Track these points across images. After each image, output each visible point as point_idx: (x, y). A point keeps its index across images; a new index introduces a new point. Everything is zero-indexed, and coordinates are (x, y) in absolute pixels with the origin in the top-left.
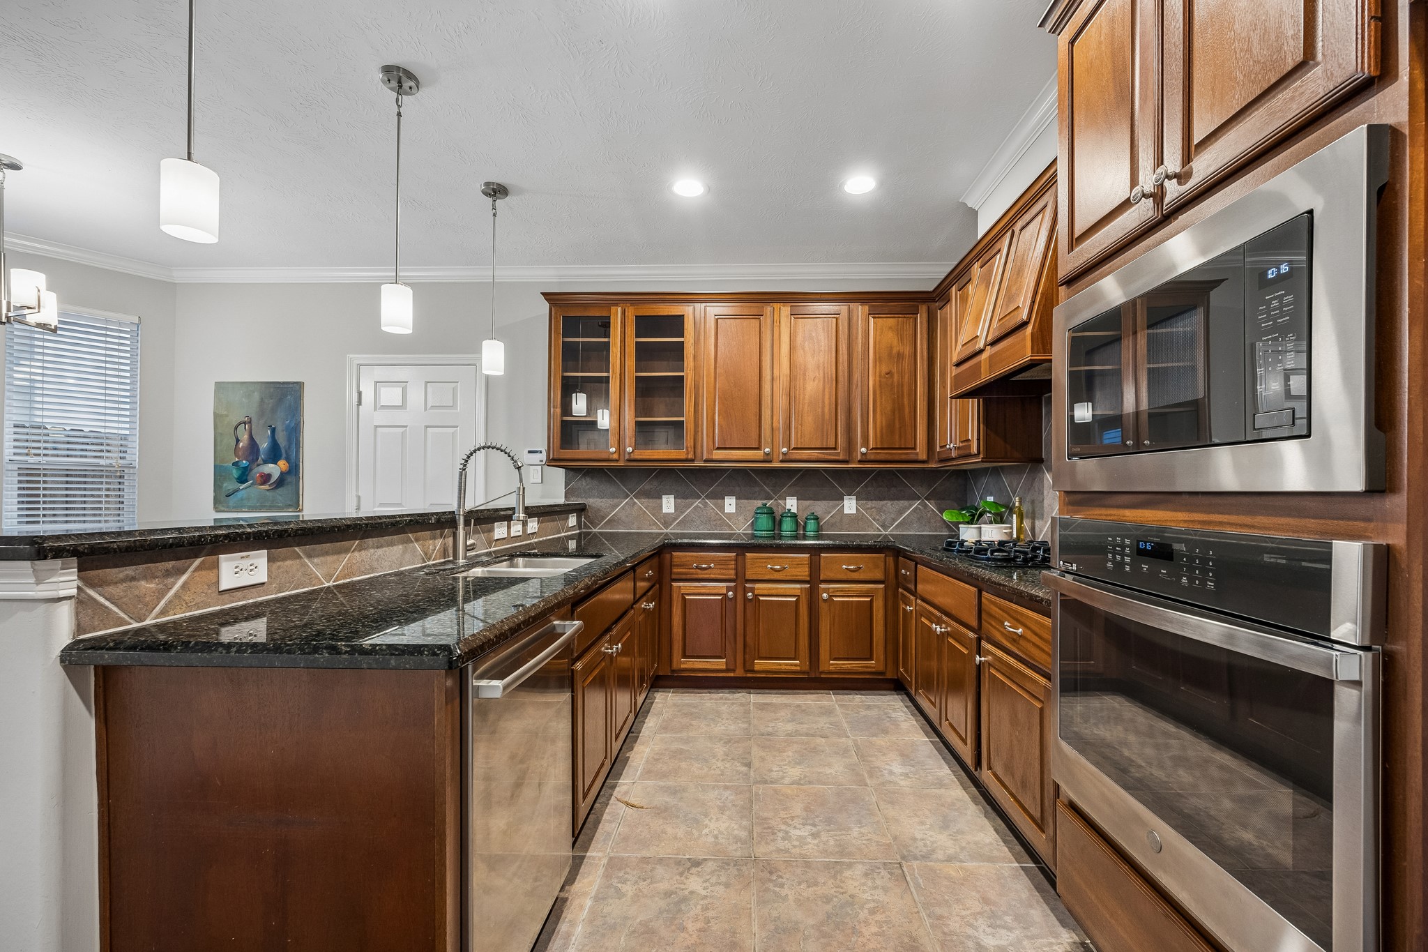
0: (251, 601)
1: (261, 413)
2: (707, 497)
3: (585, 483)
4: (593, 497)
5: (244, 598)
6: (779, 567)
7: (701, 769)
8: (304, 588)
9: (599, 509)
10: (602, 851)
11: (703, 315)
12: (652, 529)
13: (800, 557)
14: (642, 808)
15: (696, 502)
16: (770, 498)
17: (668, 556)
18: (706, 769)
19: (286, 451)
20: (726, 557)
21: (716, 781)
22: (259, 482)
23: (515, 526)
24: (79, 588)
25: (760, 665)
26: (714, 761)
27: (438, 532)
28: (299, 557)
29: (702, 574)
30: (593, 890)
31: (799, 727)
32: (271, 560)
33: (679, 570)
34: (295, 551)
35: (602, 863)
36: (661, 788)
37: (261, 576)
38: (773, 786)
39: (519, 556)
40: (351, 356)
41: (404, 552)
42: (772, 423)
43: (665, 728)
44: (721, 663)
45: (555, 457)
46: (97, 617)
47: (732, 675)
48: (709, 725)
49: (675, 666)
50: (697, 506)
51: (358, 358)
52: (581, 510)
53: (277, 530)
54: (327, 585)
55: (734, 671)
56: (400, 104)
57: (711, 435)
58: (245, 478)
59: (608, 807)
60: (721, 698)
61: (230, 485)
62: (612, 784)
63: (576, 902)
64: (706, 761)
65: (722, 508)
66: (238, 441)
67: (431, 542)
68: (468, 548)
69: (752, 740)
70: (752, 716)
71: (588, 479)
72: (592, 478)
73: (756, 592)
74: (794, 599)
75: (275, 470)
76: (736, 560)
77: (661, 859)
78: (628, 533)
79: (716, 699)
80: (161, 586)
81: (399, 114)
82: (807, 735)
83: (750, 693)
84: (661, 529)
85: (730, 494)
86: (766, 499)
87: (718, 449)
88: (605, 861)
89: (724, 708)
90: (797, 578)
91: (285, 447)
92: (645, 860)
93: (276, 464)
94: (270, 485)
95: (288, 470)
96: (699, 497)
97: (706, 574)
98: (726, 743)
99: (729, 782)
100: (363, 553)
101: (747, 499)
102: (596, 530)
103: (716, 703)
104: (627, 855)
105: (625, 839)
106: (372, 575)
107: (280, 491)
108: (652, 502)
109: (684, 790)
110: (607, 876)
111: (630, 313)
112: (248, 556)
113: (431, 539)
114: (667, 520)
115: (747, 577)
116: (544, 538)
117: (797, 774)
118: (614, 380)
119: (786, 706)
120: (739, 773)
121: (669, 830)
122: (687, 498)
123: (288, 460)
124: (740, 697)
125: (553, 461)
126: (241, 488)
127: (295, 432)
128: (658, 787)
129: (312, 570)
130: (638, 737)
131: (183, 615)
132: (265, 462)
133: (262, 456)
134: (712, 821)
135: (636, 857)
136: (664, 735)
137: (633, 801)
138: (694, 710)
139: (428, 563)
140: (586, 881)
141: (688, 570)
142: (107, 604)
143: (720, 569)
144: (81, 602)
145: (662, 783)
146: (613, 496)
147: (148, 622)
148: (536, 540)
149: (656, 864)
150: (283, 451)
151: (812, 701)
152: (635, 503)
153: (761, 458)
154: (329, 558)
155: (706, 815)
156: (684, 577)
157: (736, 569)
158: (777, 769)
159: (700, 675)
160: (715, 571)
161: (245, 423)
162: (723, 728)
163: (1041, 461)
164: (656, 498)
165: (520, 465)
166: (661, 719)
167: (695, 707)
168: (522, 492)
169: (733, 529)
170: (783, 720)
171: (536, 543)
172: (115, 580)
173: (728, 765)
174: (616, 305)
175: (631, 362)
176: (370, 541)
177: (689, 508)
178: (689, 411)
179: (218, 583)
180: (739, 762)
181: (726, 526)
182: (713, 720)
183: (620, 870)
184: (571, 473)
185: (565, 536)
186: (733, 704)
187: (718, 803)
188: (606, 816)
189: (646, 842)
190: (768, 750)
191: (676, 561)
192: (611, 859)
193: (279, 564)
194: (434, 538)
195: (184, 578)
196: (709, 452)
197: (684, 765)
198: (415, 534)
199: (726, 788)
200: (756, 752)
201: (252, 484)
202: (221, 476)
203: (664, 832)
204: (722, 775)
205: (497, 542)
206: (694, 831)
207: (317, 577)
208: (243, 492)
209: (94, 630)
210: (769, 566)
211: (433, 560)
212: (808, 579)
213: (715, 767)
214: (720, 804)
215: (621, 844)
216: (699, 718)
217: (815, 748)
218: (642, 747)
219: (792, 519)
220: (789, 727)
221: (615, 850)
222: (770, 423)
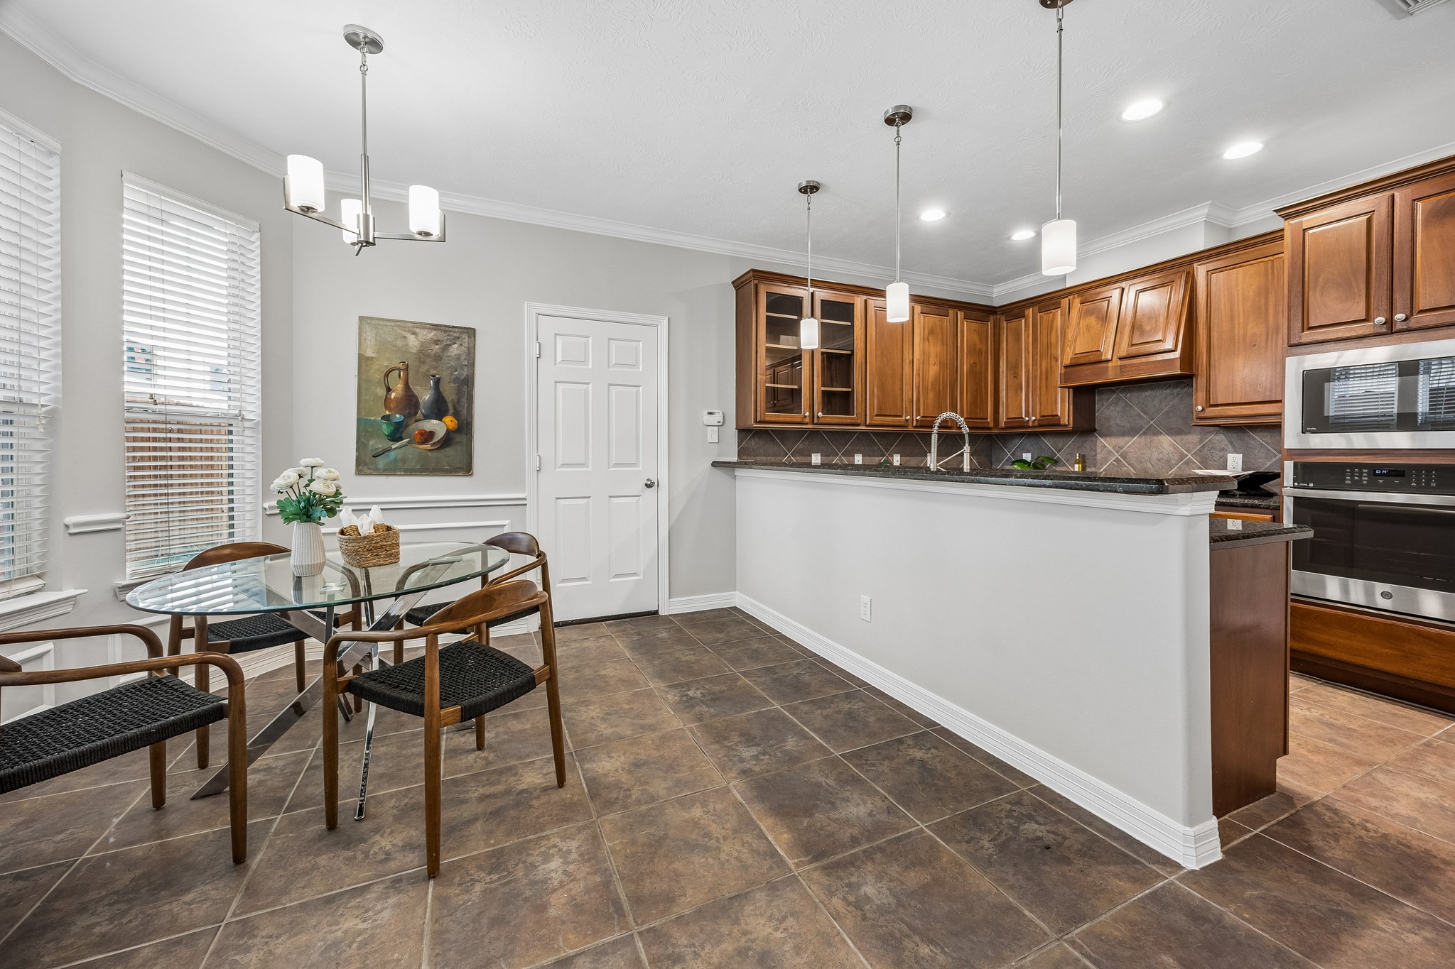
1: (421, 360)
19: (454, 406)
22: (418, 440)
40: (527, 304)
42: (910, 397)
45: (761, 419)
51: (537, 307)
57: (872, 404)
58: (398, 435)
61: (376, 444)
66: (389, 390)
75: (439, 427)
87: (877, 415)
91: (452, 401)
93: (441, 420)
94: (432, 445)
95: (456, 427)
107: (449, 451)
123: (456, 415)
125: (761, 424)
126: (393, 447)
127: (466, 385)
132: (426, 417)
133: (422, 410)
146: (775, 454)
150: (450, 406)
161: (399, 370)
163: (1095, 430)
178: (857, 384)
184: (743, 434)
196: (871, 418)
201: (409, 442)
202: (367, 431)
208: (396, 452)
222: (908, 396)
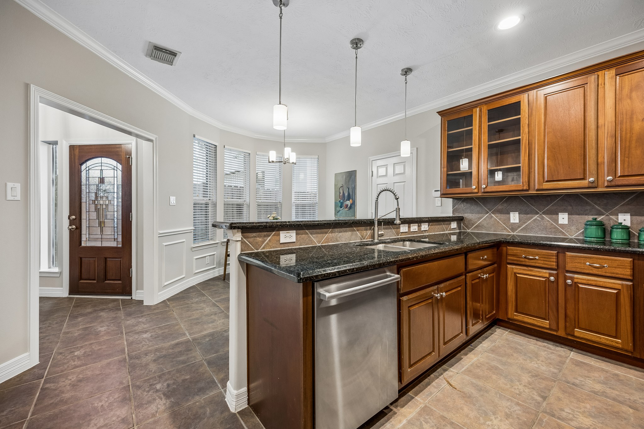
0: (290, 248)
1: (346, 183)
2: (544, 213)
3: (462, 206)
4: (468, 213)
5: (288, 246)
6: (598, 265)
7: (506, 384)
8: (309, 245)
9: (471, 220)
10: (423, 400)
11: (535, 97)
12: (503, 232)
13: (620, 260)
14: (456, 389)
15: (535, 216)
16: (601, 214)
17: (504, 248)
18: (508, 386)
19: (352, 196)
20: (550, 253)
21: (512, 396)
22: (345, 207)
23: (413, 227)
24: (242, 238)
25: (578, 332)
26: (518, 383)
27: (369, 227)
28: (308, 234)
29: (529, 262)
30: (410, 417)
31: (608, 391)
32: (297, 234)
33: (512, 258)
34: (306, 232)
35: (421, 406)
36: (472, 384)
37: (294, 239)
38: (559, 421)
39: (407, 241)
40: (370, 158)
41: (352, 235)
42: (597, 159)
43: (493, 351)
44: (546, 323)
45: (444, 193)
46: (246, 247)
47: (555, 333)
48: (526, 360)
49: (510, 316)
50: (536, 219)
51: (372, 158)
52: (460, 220)
53: (297, 224)
54: (318, 245)
55: (557, 331)
56: (357, 53)
57: (541, 173)
58: (342, 206)
59: (438, 379)
60: (545, 346)
61: (338, 208)
62: (445, 368)
63: (399, 418)
64: (512, 381)
65: (557, 221)
66: (340, 193)
67: (365, 231)
68: (380, 236)
69: (557, 382)
70: (565, 366)
71: (465, 204)
72: (467, 203)
73: (576, 280)
74: (615, 292)
76: (557, 256)
77: (453, 423)
78: (488, 233)
79: (540, 346)
80: (263, 240)
81: (356, 58)
82: (614, 399)
83: (572, 351)
84: (509, 232)
85: (564, 211)
86: (596, 215)
87: (547, 181)
88: (423, 406)
89: (543, 353)
90: (617, 276)
92: (443, 418)
93: (349, 201)
94: (348, 208)
95: (352, 203)
96: (537, 213)
97: (533, 263)
98: (533, 376)
99: (523, 401)
100: (333, 234)
101: (579, 215)
102: (469, 231)
103: (538, 348)
104: (435, 409)
105: (438, 400)
106: (337, 243)
107: (351, 210)
108: (503, 216)
109: (487, 391)
110: (420, 414)
111: (484, 110)
112: (289, 232)
113: (365, 230)
114: (514, 227)
115: (567, 269)
116: (433, 233)
117: (587, 423)
118: (475, 148)
119: (603, 370)
120: (533, 399)
121: (466, 409)
122: (528, 214)
123: (352, 199)
124: (562, 351)
125: (444, 195)
126: (341, 210)
127: (354, 188)
128: (471, 382)
129: (312, 239)
130: (474, 349)
131: (269, 250)
132: (347, 200)
133: (346, 198)
134: (497, 419)
135: (439, 413)
136: (490, 355)
137: (452, 383)
138: (519, 347)
139: (363, 240)
140: (409, 410)
141: (519, 259)
142: (249, 243)
143: (543, 260)
144: (243, 242)
145: (474, 381)
146: (479, 213)
147: (259, 250)
148: (427, 234)
149: (449, 424)
151: (635, 376)
152: (492, 217)
153: (587, 185)
154: (319, 235)
155: (494, 413)
156: (515, 262)
157: (558, 262)
158: (569, 411)
159: (528, 326)
160: (539, 262)
161: (342, 187)
162: (536, 365)
164: (506, 214)
165: (397, 198)
166: (493, 344)
167: (521, 345)
168: (398, 210)
169: (566, 235)
170: (594, 380)
171: (427, 235)
172: (251, 237)
173: (527, 390)
174: (476, 107)
175: (485, 137)
176: (336, 230)
177: (530, 220)
178: (524, 160)
179: (279, 240)
180: (537, 392)
181: (560, 233)
182: (530, 358)
183: (428, 415)
184: (456, 201)
185: (449, 233)
186: (552, 353)
187: (507, 410)
188: (434, 383)
189: (449, 409)
190: (567, 395)
191: (510, 252)
192: (426, 406)
193: (300, 236)
194: (367, 230)
195: (269, 238)
196: (539, 184)
197: (494, 377)
198: (357, 228)
199: (518, 404)
200: (555, 391)
202: (336, 205)
203: (462, 409)
204: (519, 395)
205: (402, 234)
206: (481, 418)
207: (314, 242)
209: (245, 251)
210: (588, 263)
211: (366, 239)
212: (630, 278)
213: (516, 387)
214: (507, 412)
215: (435, 402)
216: (521, 353)
217: (618, 413)
218: (473, 356)
219: (624, 230)
220: (598, 387)
221: (430, 403)
222: (595, 159)
